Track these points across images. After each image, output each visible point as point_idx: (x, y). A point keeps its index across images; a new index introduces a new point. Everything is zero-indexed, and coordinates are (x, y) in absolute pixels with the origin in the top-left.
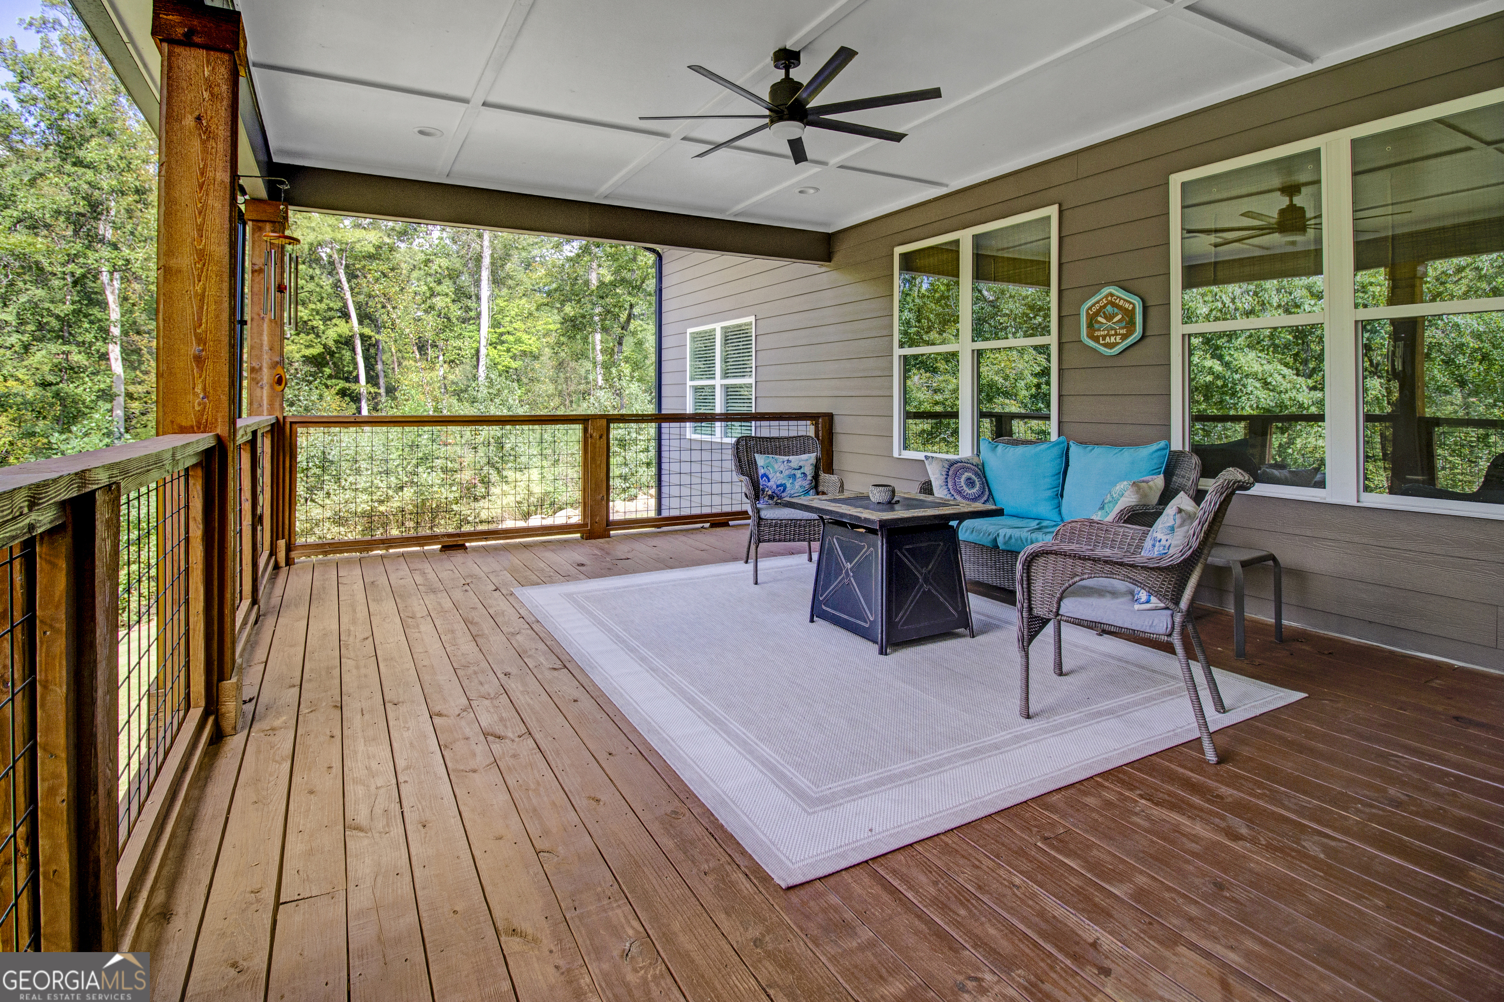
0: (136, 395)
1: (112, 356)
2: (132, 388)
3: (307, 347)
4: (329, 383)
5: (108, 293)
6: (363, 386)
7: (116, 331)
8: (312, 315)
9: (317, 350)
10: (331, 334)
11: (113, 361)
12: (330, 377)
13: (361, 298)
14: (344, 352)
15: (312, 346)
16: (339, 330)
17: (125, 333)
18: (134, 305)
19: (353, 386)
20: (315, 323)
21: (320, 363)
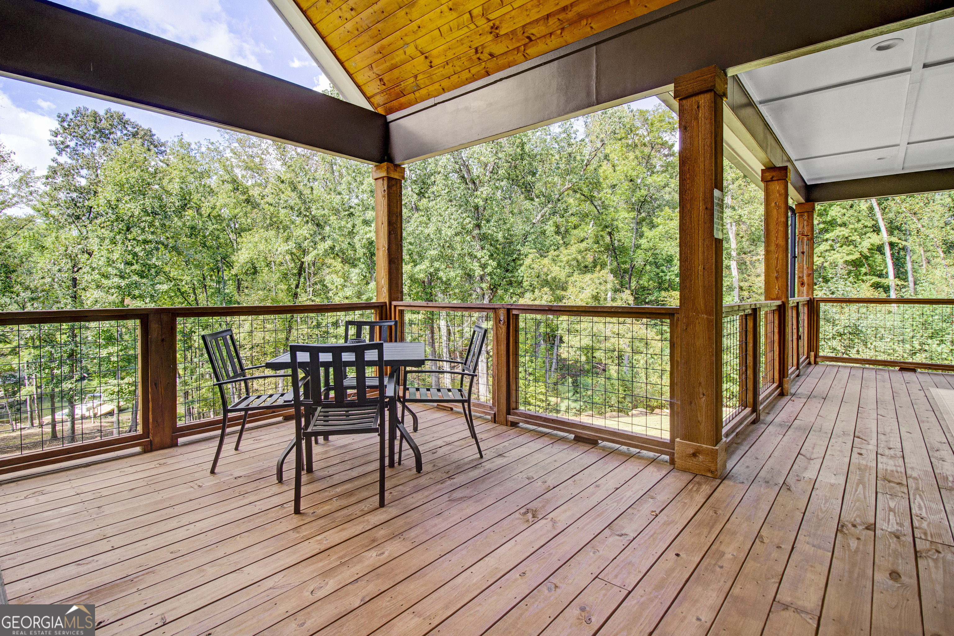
0: (744, 288)
1: (732, 267)
2: (742, 284)
3: (848, 254)
4: (864, 278)
5: (730, 233)
6: (891, 280)
7: (734, 254)
8: (851, 232)
9: (857, 256)
10: (865, 245)
11: (732, 269)
12: (866, 274)
13: (891, 215)
14: (877, 256)
15: (853, 254)
16: (872, 241)
17: (739, 254)
18: (742, 237)
19: (883, 280)
20: (853, 238)
21: (858, 265)
